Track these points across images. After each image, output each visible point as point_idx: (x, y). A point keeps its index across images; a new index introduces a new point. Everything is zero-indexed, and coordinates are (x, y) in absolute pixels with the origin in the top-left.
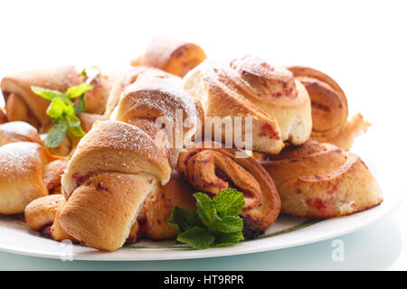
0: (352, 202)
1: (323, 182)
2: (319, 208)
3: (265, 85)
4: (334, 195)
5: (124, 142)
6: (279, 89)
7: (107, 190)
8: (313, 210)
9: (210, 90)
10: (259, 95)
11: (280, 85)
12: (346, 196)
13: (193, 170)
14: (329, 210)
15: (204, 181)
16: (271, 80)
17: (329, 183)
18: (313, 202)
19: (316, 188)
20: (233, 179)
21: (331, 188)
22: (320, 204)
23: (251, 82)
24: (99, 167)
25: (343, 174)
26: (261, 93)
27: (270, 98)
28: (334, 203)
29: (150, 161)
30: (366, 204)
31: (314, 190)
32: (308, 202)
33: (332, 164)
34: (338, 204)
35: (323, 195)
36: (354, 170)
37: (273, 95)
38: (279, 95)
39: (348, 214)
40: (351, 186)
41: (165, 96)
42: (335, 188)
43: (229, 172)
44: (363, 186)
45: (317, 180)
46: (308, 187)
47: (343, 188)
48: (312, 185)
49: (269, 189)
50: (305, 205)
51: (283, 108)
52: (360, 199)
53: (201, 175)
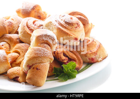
0: (102, 58)
1: (93, 53)
2: (92, 60)
3: (73, 25)
4: (96, 56)
5: (42, 54)
6: (76, 25)
7: (39, 69)
8: (91, 61)
9: (57, 29)
10: (71, 29)
11: (77, 24)
12: (99, 56)
13: (58, 56)
14: (95, 60)
15: (62, 59)
16: (74, 24)
17: (95, 53)
18: (91, 59)
19: (91, 55)
20: (69, 56)
21: (95, 54)
22: (92, 59)
23: (68, 25)
24: (35, 62)
25: (98, 49)
26: (72, 28)
27: (74, 29)
28: (96, 58)
29: (50, 58)
30: (105, 57)
31: (91, 56)
32: (89, 59)
33: (93, 46)
34: (98, 58)
35: (93, 57)
36: (100, 47)
37: (75, 28)
38: (76, 27)
39: (100, 61)
40: (100, 52)
41: (49, 36)
42: (96, 54)
43: (67, 54)
44: (103, 52)
45: (91, 52)
46: (89, 55)
47: (98, 54)
48: (90, 54)
49: (79, 58)
50: (88, 60)
51: (78, 31)
52: (103, 56)
53: (61, 58)
